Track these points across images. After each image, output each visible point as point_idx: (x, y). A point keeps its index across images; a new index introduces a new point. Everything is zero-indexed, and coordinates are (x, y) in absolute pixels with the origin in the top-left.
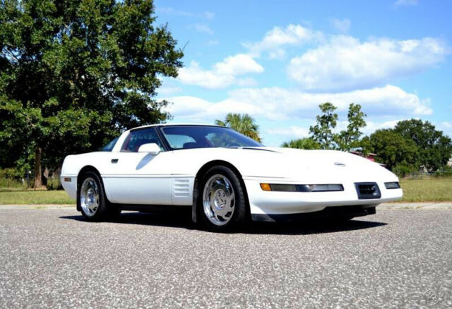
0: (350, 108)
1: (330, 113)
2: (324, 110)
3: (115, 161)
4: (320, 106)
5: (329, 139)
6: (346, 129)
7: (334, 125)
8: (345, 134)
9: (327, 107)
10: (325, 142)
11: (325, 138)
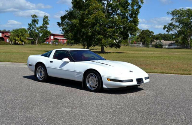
0: (44, 17)
1: (35, 19)
2: (33, 17)
3: (51, 62)
4: (32, 16)
5: (35, 29)
6: (42, 25)
7: (37, 23)
8: (41, 27)
9: (34, 16)
10: (34, 30)
11: (34, 28)
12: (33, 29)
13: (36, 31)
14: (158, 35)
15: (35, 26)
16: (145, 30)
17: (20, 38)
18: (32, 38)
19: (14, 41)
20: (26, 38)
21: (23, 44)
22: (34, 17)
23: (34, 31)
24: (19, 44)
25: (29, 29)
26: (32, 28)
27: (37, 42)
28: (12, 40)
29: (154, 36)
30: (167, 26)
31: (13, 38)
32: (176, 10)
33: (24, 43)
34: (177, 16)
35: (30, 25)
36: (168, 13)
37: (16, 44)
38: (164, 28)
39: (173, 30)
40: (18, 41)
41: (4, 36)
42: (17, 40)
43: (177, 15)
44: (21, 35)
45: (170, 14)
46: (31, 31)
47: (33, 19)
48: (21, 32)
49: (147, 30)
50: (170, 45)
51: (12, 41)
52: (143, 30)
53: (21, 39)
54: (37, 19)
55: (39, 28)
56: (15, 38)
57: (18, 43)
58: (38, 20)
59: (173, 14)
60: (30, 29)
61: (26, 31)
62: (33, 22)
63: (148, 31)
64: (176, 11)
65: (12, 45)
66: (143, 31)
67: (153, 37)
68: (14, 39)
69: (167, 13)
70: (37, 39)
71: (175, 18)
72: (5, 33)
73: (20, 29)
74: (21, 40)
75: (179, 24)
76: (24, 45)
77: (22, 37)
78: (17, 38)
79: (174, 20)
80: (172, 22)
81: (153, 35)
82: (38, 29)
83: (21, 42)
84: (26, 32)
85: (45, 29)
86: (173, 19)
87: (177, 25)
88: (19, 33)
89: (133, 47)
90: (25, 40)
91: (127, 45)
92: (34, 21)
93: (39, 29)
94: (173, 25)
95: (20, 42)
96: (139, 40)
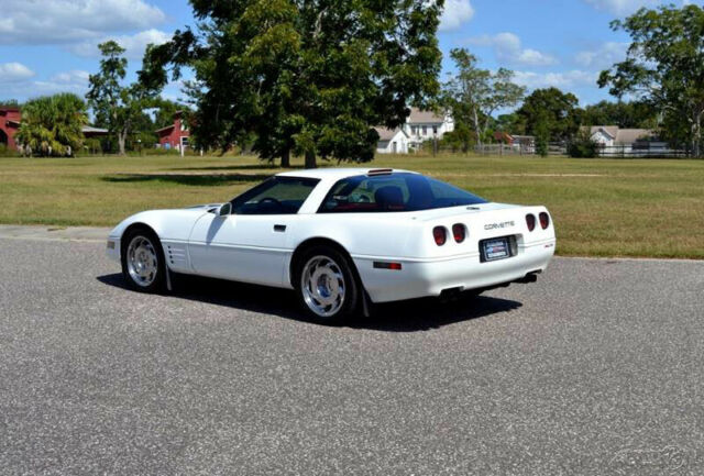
0: (147, 50)
1: (115, 57)
2: (105, 52)
4: (100, 47)
5: (115, 94)
7: (123, 74)
8: (136, 88)
9: (110, 47)
10: (110, 100)
11: (110, 92)
12: (108, 96)
13: (120, 102)
14: (595, 107)
15: (115, 84)
16: (544, 91)
17: (58, 130)
18: (105, 130)
19: (33, 141)
20: (78, 131)
21: (69, 152)
22: (109, 51)
23: (112, 103)
24: (54, 155)
25: (92, 95)
26: (102, 92)
27: (122, 143)
28: (27, 139)
29: (580, 111)
30: (612, 74)
31: (29, 132)
32: (643, 10)
33: (73, 149)
34: (650, 34)
35: (94, 80)
36: (615, 25)
37: (40, 153)
38: (602, 81)
39: (636, 87)
40: (50, 143)
41: (7, 125)
42: (46, 139)
43: (648, 29)
44: (59, 120)
45: (624, 26)
46: (98, 102)
47: (107, 59)
48: (61, 108)
49: (552, 90)
50: (640, 144)
51: (26, 144)
52: (539, 91)
53: (62, 132)
54: (120, 57)
55: (130, 91)
56: (36, 131)
57: (50, 148)
58: (124, 61)
59: (631, 28)
60: (97, 95)
61: (79, 105)
62: (105, 70)
63: (554, 92)
64: (644, 14)
65: (28, 156)
66: (537, 94)
67: (574, 117)
68: (34, 135)
69: (611, 23)
70: (122, 134)
71: (641, 40)
72: (9, 114)
73: (56, 97)
74: (58, 138)
75: (658, 63)
76: (71, 156)
77: (64, 128)
78: (44, 132)
79: (641, 48)
80: (631, 57)
81: (575, 107)
82: (124, 94)
83: (60, 146)
84: (79, 109)
85: (154, 94)
86: (633, 46)
87: (650, 69)
88: (53, 114)
89: (487, 155)
90: (75, 139)
91: (465, 150)
92: (111, 66)
93: (131, 96)
94: (636, 69)
95: (56, 145)
96: (521, 128)
